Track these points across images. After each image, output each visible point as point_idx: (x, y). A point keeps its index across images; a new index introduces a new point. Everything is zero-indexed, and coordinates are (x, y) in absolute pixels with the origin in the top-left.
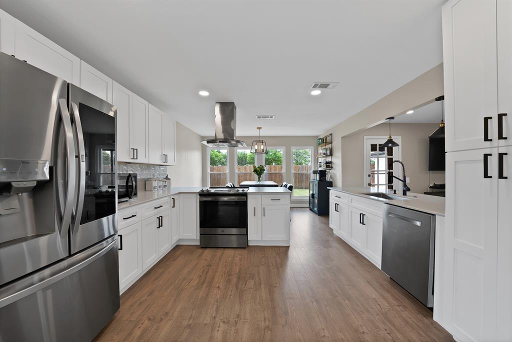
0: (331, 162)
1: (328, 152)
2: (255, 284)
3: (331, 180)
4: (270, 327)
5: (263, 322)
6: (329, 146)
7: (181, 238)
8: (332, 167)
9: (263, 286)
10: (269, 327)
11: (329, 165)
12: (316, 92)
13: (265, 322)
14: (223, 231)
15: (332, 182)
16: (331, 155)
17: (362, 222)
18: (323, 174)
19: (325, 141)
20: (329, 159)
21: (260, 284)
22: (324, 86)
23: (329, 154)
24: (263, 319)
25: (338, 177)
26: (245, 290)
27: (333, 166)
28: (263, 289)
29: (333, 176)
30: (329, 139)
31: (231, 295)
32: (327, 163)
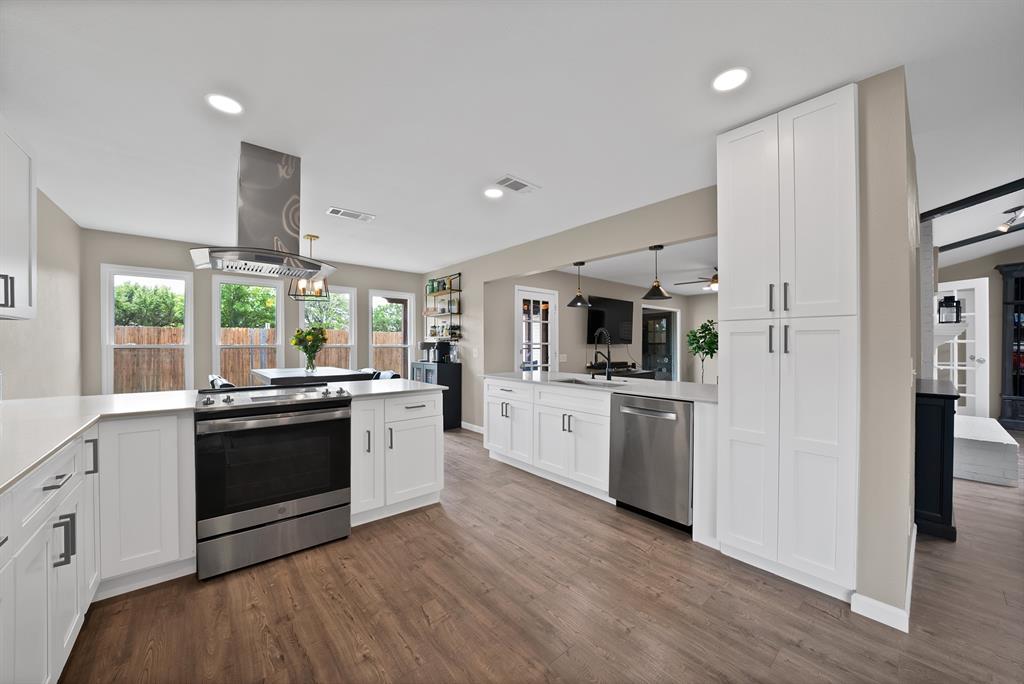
0: (459, 328)
1: (455, 309)
2: (444, 606)
3: (458, 361)
4: (550, 669)
5: (531, 670)
6: (455, 296)
7: (106, 575)
8: (460, 336)
9: (465, 603)
10: (548, 672)
11: (456, 332)
12: (494, 193)
13: (533, 666)
14: (282, 511)
15: (460, 364)
16: (459, 313)
17: (566, 427)
18: (444, 348)
19: (447, 286)
20: (456, 321)
21: (456, 601)
22: (517, 186)
23: (456, 311)
24: (525, 664)
25: (475, 356)
26: (437, 629)
27: (463, 333)
28: (471, 608)
29: (462, 354)
30: (455, 282)
31: (417, 659)
32: (453, 328)
